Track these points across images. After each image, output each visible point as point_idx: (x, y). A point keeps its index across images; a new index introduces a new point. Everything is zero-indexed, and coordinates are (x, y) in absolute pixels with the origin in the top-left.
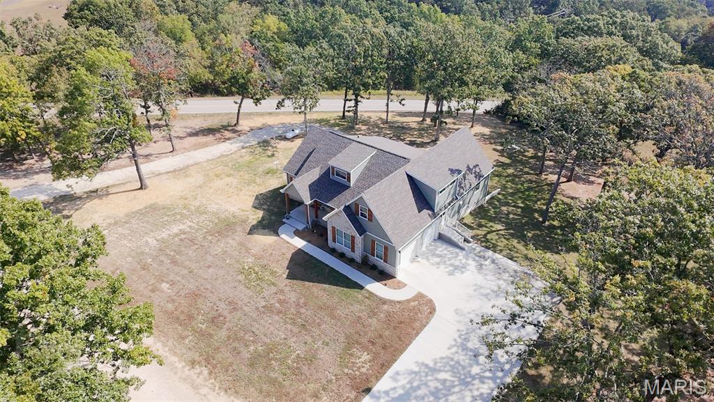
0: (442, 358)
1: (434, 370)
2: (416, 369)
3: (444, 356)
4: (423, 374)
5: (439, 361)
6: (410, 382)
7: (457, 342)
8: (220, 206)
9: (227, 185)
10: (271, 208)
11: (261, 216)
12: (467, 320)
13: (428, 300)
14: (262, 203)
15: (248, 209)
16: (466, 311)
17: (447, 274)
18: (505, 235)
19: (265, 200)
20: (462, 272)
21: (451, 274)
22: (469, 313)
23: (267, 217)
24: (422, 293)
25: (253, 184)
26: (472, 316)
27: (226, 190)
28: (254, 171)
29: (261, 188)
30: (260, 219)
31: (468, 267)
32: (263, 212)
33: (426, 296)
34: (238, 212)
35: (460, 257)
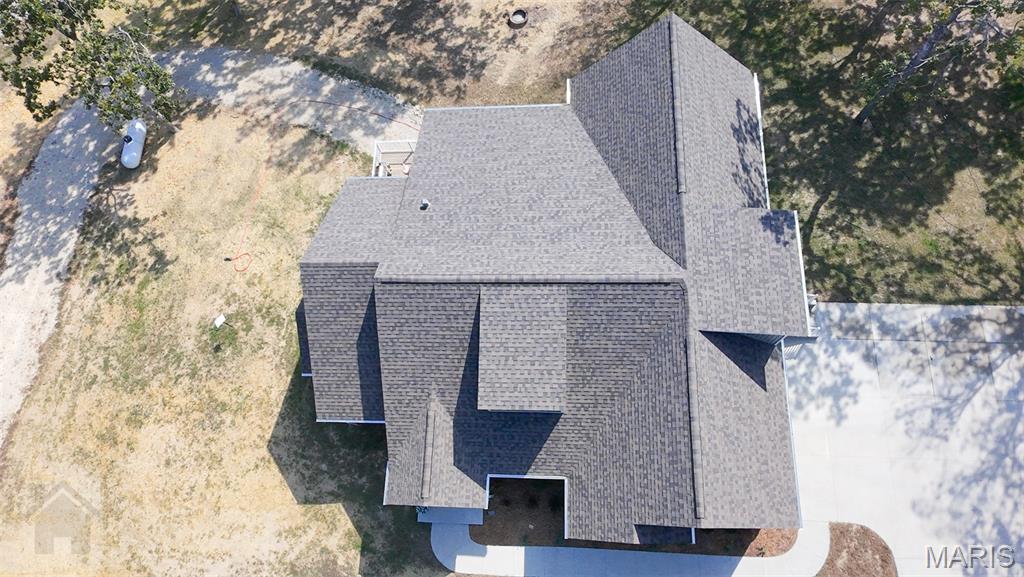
8: (228, 561)
9: (168, 463)
10: (346, 479)
11: (350, 525)
12: (947, 518)
13: (858, 531)
14: (307, 473)
15: (300, 521)
16: (929, 495)
17: (832, 422)
18: (835, 217)
19: (303, 457)
20: (854, 396)
21: (839, 417)
22: (938, 498)
23: (367, 522)
24: (838, 525)
25: (223, 415)
26: (946, 500)
27: (186, 487)
28: (179, 359)
29: (254, 416)
30: (359, 540)
31: (854, 375)
32: (343, 510)
33: (850, 525)
34: (287, 548)
35: (822, 358)
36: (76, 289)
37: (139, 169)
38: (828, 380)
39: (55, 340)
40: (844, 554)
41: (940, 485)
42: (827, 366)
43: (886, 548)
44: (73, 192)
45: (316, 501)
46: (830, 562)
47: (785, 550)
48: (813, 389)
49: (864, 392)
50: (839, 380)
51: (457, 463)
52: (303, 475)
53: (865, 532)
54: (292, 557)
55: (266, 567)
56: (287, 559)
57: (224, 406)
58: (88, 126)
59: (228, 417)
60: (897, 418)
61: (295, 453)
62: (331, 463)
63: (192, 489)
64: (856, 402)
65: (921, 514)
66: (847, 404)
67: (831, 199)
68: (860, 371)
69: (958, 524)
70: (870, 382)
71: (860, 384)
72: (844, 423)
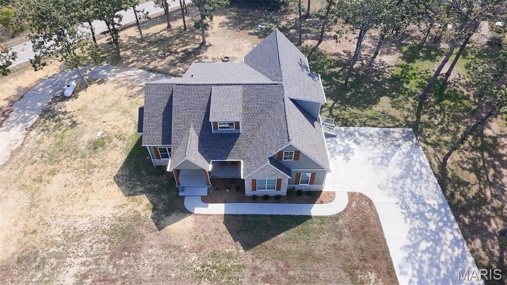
1: (415, 246)
2: (406, 255)
4: (413, 255)
6: (414, 268)
7: (405, 214)
8: (89, 218)
9: (66, 186)
10: (148, 186)
11: (148, 202)
12: (392, 190)
13: (359, 195)
14: (130, 186)
15: (125, 202)
16: (384, 183)
17: (345, 161)
18: (339, 106)
19: (129, 181)
20: (352, 153)
21: (348, 159)
22: (387, 184)
23: (156, 200)
24: (350, 192)
25: (95, 169)
26: (391, 185)
27: (73, 194)
28: (77, 152)
29: (109, 169)
30: (151, 206)
31: (351, 147)
32: (145, 197)
33: (355, 192)
34: (118, 211)
35: (339, 143)
36: (33, 133)
37: (70, 97)
38: (342, 148)
39: (19, 149)
40: (354, 202)
41: (388, 180)
42: (341, 144)
43: (370, 200)
44: (39, 104)
45: (133, 195)
46: (349, 205)
47: (331, 201)
48: (337, 151)
49: (355, 152)
50: (346, 148)
52: (129, 187)
53: (361, 195)
54: (120, 215)
55: (107, 219)
56: (118, 216)
57: (95, 166)
58: (50, 86)
59: (96, 170)
60: (369, 160)
61: (126, 180)
62: (142, 182)
63: (76, 194)
64: (353, 155)
65: (382, 189)
66: (350, 155)
67: (338, 102)
68: (353, 145)
69: (396, 192)
70: (357, 149)
71: (354, 149)
72: (350, 161)
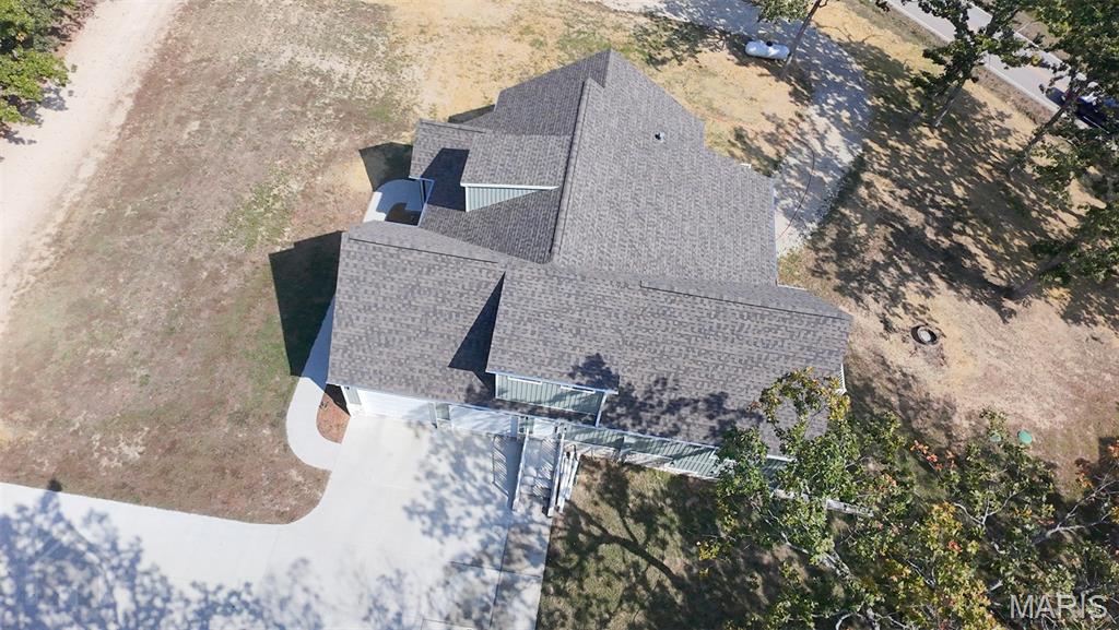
0: (164, 579)
1: (130, 576)
2: (122, 545)
3: (171, 581)
5: (156, 576)
8: (424, 78)
9: (501, 55)
13: (316, 496)
15: (440, 114)
24: (327, 478)
33: (323, 490)
36: (640, 20)
38: (453, 511)
39: (604, 9)
40: (300, 478)
42: (469, 514)
43: (292, 520)
44: (721, 22)
46: (297, 464)
48: (445, 493)
50: (452, 522)
51: (444, 151)
53: (313, 503)
56: (415, 107)
